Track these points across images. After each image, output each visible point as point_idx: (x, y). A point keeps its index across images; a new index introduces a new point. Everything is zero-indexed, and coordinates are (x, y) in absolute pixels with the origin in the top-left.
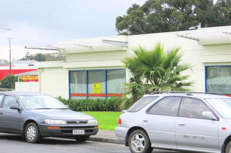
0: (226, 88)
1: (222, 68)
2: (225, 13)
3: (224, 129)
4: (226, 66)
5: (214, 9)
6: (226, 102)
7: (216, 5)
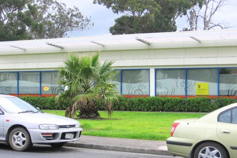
0: (12, 89)
1: (10, 73)
2: (13, 31)
3: (7, 121)
4: (13, 72)
5: (4, 28)
6: (10, 100)
7: (6, 25)
